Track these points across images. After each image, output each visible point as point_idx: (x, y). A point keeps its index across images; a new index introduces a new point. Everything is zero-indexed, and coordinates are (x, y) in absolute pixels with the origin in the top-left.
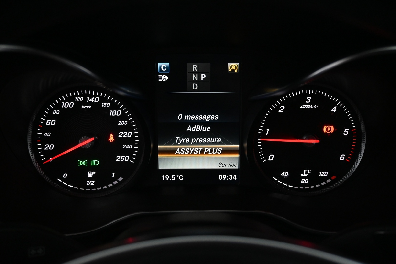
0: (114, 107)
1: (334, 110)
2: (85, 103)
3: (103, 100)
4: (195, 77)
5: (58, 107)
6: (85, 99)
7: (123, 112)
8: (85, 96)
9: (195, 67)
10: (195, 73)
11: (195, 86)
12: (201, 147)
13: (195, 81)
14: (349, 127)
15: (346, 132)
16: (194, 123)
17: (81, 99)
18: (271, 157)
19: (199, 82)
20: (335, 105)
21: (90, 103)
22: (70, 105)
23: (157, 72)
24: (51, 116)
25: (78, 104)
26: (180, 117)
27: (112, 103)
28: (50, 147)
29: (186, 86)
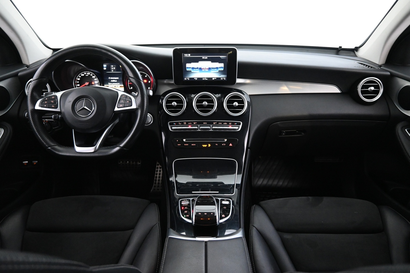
0: (93, 75)
1: (146, 76)
2: (86, 74)
3: (91, 74)
4: (112, 68)
5: (80, 75)
6: (87, 74)
7: (96, 77)
8: (86, 73)
9: (112, 66)
10: (112, 67)
11: (112, 71)
12: (115, 86)
13: (112, 69)
14: (150, 80)
15: (149, 82)
16: (113, 80)
17: (85, 74)
18: (132, 88)
19: (113, 70)
20: (146, 75)
21: (88, 75)
22: (83, 75)
23: (103, 67)
24: (79, 78)
25: (85, 75)
26: (109, 78)
27: (93, 74)
28: (78, 85)
29: (110, 70)
